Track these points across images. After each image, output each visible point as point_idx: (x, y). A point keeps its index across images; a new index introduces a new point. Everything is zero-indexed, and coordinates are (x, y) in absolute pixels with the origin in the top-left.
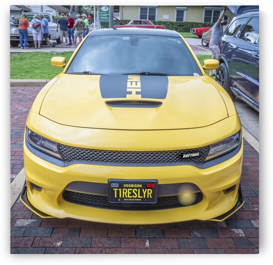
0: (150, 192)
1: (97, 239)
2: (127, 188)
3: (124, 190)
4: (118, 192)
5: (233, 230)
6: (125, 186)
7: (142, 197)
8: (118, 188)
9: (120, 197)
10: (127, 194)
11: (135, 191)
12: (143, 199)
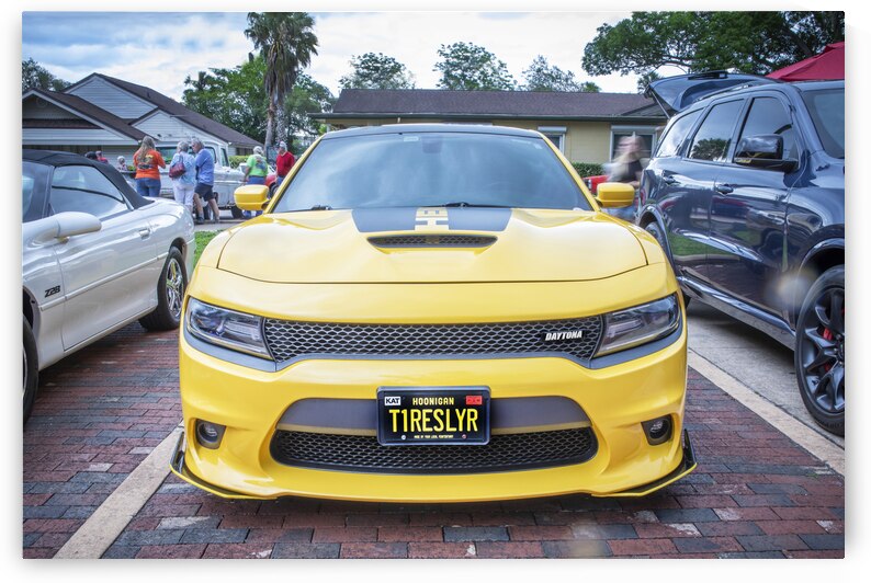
0: (472, 414)
1: (352, 547)
2: (421, 408)
3: (413, 411)
4: (400, 416)
5: (673, 526)
6: (415, 401)
7: (455, 429)
8: (401, 408)
9: (406, 430)
10: (421, 422)
11: (439, 414)
12: (457, 434)
